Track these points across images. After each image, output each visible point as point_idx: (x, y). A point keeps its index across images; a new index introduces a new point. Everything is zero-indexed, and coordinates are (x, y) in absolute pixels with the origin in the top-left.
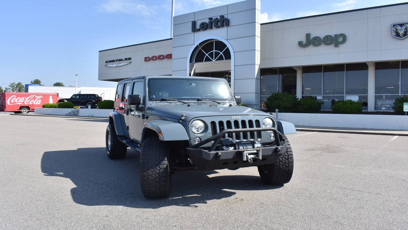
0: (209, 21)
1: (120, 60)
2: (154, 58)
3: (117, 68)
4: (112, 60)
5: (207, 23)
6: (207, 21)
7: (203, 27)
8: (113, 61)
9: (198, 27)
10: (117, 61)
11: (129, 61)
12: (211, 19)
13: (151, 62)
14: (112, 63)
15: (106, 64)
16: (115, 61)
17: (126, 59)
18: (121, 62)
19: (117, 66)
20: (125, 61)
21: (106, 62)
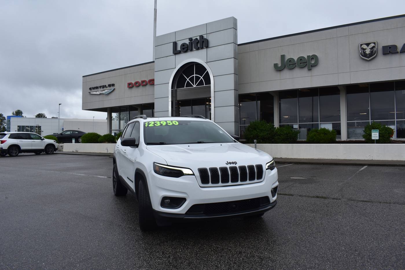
0: (189, 41)
1: (104, 87)
2: (137, 85)
3: (101, 96)
4: (95, 86)
5: (187, 44)
6: (187, 42)
7: (183, 49)
8: (97, 88)
9: (179, 49)
10: (100, 87)
11: (112, 88)
12: (191, 39)
13: (134, 89)
14: (96, 90)
15: (89, 91)
16: (99, 88)
17: (110, 86)
18: (105, 89)
19: (101, 94)
20: (108, 88)
21: (90, 89)
